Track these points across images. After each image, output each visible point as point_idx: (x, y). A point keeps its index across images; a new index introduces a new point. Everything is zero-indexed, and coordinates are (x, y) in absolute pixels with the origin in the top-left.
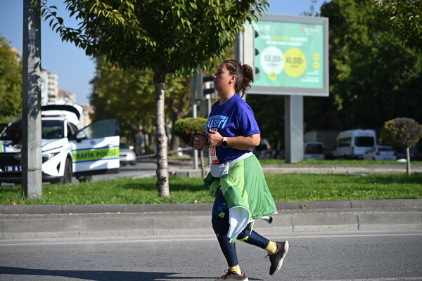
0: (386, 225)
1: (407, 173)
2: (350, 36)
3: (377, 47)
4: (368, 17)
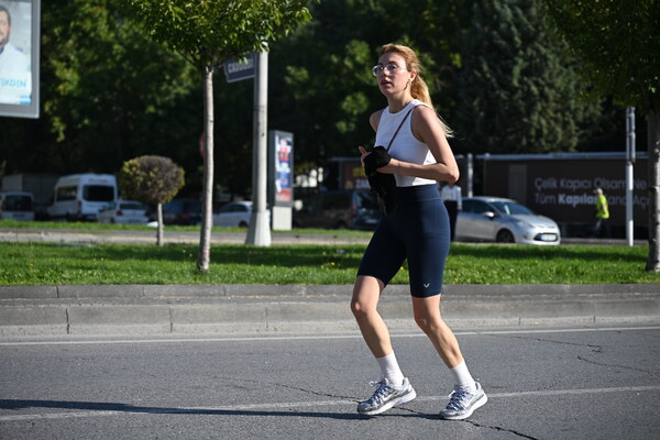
0: (112, 325)
1: (158, 243)
2: (78, 23)
3: (121, 44)
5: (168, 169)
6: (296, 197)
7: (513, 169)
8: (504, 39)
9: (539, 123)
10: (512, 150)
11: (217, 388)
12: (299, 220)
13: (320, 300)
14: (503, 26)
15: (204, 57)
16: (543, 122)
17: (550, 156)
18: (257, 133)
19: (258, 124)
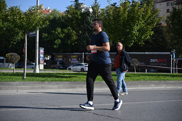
0: (4, 91)
1: (14, 72)
3: (5, 28)
4: (2, 17)
5: (16, 56)
6: (44, 62)
8: (91, 28)
11: (28, 104)
12: (45, 67)
13: (51, 85)
14: (91, 25)
15: (25, 31)
18: (36, 48)
19: (37, 46)
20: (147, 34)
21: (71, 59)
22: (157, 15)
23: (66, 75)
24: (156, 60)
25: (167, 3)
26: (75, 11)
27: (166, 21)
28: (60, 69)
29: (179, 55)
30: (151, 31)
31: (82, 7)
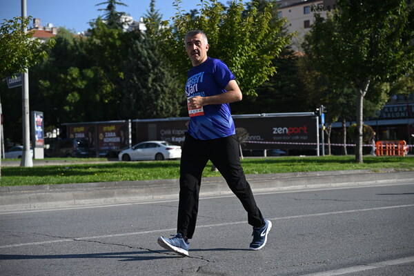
6: (46, 143)
7: (150, 126)
8: (144, 65)
9: (162, 104)
10: (149, 117)
12: (48, 154)
14: (143, 59)
16: (164, 103)
17: (167, 119)
18: (25, 113)
19: (25, 108)
20: (261, 73)
21: (104, 135)
22: (284, 34)
23: (91, 170)
24: (285, 130)
25: (305, 8)
26: (107, 31)
27: (303, 45)
28: (80, 156)
29: (334, 116)
30: (271, 65)
31: (124, 20)
